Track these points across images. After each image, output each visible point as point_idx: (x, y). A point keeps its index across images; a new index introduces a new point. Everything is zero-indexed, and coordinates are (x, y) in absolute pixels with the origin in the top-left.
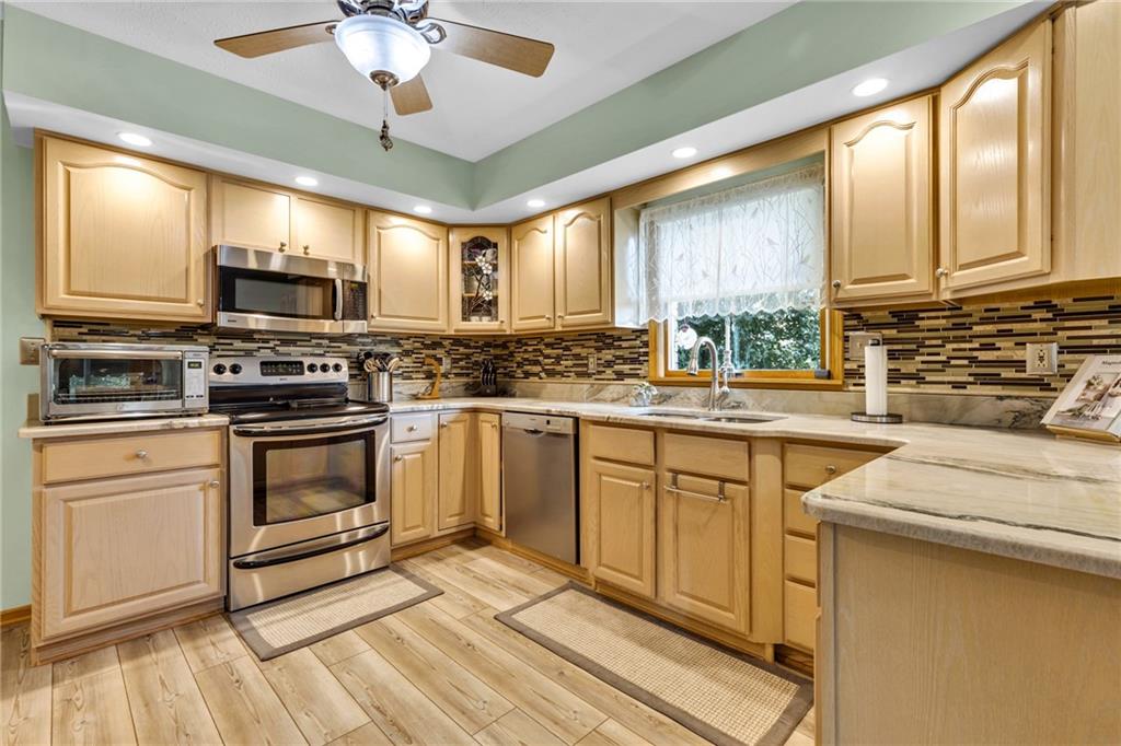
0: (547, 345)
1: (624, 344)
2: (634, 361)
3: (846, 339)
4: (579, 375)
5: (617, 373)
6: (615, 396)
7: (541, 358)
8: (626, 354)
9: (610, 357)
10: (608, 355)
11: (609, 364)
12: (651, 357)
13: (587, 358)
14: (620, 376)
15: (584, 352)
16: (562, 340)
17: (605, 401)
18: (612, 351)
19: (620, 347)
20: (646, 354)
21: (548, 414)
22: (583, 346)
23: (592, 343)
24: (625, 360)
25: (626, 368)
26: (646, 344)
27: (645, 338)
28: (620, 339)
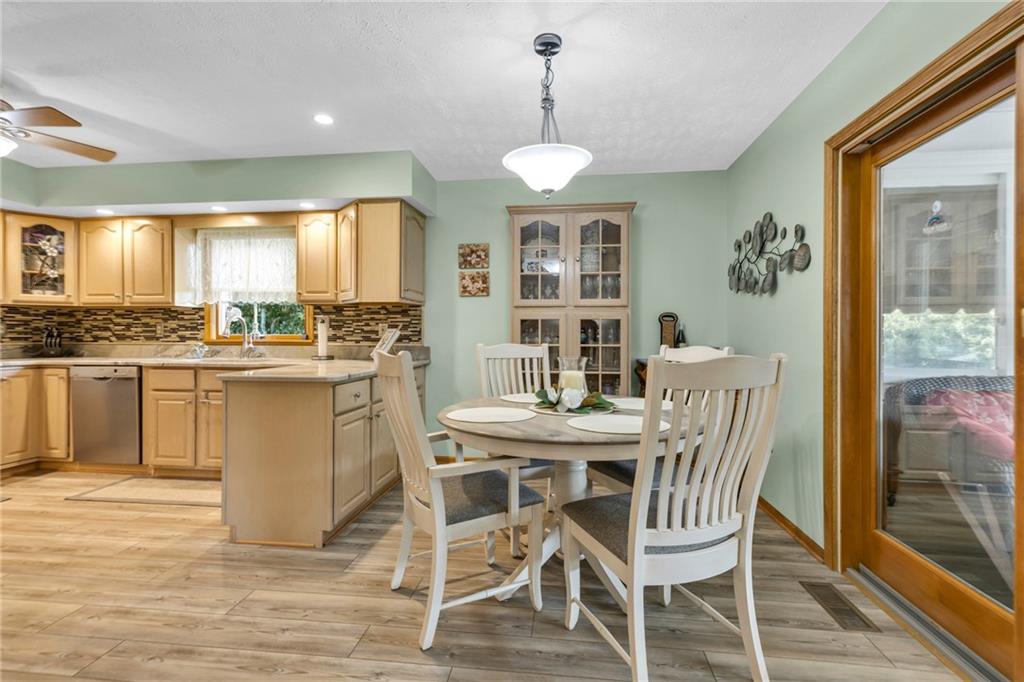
0: (117, 315)
1: (186, 317)
2: (193, 329)
3: (315, 319)
4: (147, 338)
5: (180, 337)
6: (178, 353)
7: (111, 326)
8: (188, 324)
9: (174, 326)
10: (173, 324)
11: (174, 331)
12: (206, 326)
13: (155, 326)
14: (183, 339)
15: (152, 322)
16: (133, 312)
17: (170, 357)
18: (176, 322)
19: (182, 319)
20: (202, 324)
21: (116, 365)
22: (152, 318)
23: (160, 315)
24: (187, 328)
25: (187, 334)
26: (202, 318)
27: (201, 313)
28: (182, 313)
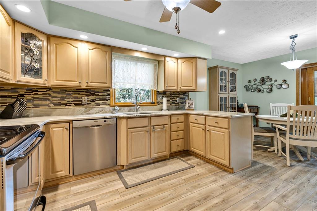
0: (54, 92)
1: (100, 94)
2: (103, 100)
3: (157, 96)
4: (76, 105)
5: (96, 104)
6: (97, 111)
7: (50, 98)
8: (101, 97)
9: (93, 98)
10: (93, 97)
11: (93, 101)
12: (111, 98)
13: (81, 98)
14: (98, 105)
15: (80, 96)
16: (66, 91)
17: (93, 113)
18: (95, 96)
19: (98, 95)
20: (109, 98)
21: (105, 118)
22: (79, 94)
23: (85, 93)
24: (100, 99)
25: (101, 102)
26: (109, 95)
27: (109, 93)
28: (98, 92)
